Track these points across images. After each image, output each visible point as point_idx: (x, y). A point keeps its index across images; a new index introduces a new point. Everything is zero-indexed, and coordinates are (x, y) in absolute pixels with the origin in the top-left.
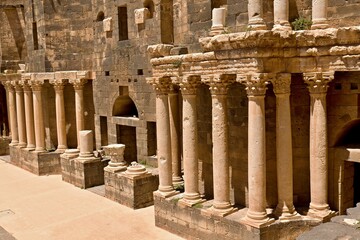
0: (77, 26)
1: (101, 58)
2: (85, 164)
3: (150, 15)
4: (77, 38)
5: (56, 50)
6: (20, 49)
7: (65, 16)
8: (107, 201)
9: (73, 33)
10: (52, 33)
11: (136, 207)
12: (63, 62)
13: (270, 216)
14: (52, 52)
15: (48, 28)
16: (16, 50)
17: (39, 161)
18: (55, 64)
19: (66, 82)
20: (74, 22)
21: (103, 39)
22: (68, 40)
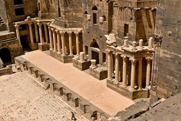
0: (76, 11)
1: (86, 27)
2: (82, 64)
3: (105, 20)
4: (76, 16)
5: (68, 20)
6: (49, 9)
7: (71, 8)
8: (91, 76)
9: (74, 14)
10: (67, 14)
11: (100, 80)
12: (71, 24)
13: (135, 89)
14: (67, 21)
15: (65, 12)
16: (47, 9)
17: (64, 59)
18: (68, 25)
19: (73, 33)
20: (74, 10)
21: (87, 21)
22: (72, 16)
